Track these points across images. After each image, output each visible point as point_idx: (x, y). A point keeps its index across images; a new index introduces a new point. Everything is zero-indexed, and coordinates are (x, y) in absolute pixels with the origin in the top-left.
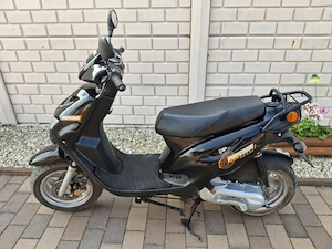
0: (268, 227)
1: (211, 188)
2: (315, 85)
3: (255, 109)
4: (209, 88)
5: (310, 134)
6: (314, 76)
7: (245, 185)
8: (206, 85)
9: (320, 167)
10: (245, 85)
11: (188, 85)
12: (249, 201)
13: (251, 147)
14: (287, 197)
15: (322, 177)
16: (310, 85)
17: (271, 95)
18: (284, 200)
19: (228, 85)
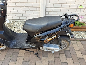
0: (60, 55)
1: (42, 47)
2: (81, 8)
3: (58, 22)
4: (47, 8)
5: (77, 25)
6: (81, 6)
7: (54, 45)
8: (46, 7)
9: (78, 35)
10: (58, 8)
11: (40, 7)
12: (55, 50)
13: (56, 36)
14: (67, 47)
15: (78, 38)
16: (79, 8)
17: (65, 15)
18: (66, 48)
19: (53, 7)
